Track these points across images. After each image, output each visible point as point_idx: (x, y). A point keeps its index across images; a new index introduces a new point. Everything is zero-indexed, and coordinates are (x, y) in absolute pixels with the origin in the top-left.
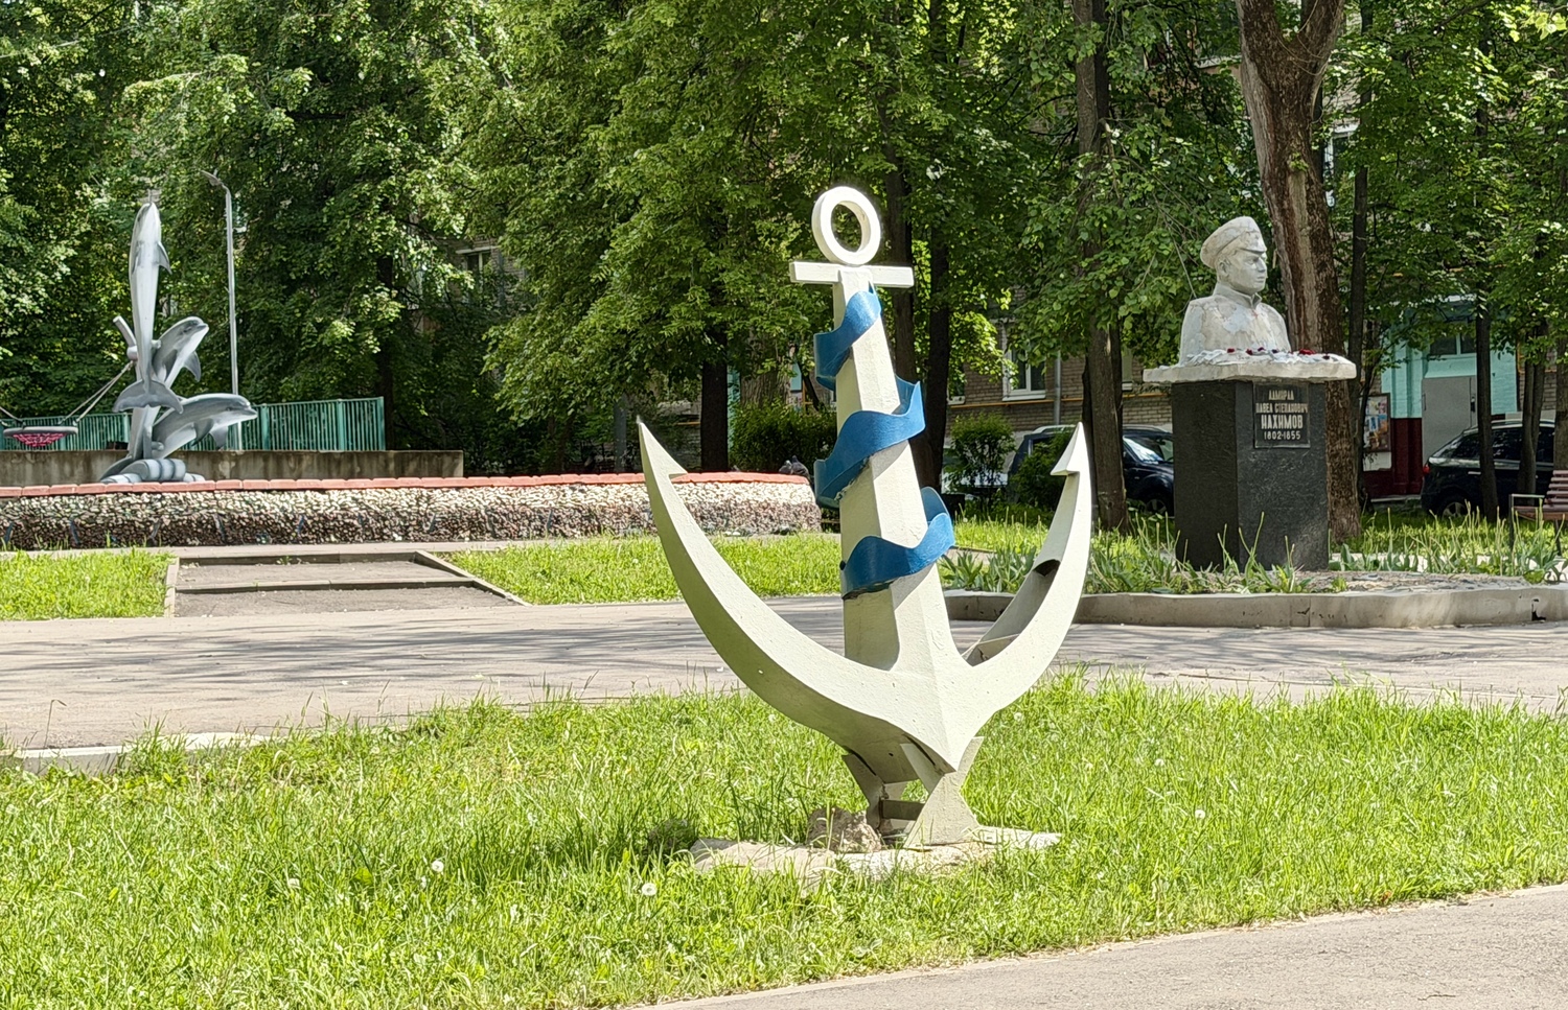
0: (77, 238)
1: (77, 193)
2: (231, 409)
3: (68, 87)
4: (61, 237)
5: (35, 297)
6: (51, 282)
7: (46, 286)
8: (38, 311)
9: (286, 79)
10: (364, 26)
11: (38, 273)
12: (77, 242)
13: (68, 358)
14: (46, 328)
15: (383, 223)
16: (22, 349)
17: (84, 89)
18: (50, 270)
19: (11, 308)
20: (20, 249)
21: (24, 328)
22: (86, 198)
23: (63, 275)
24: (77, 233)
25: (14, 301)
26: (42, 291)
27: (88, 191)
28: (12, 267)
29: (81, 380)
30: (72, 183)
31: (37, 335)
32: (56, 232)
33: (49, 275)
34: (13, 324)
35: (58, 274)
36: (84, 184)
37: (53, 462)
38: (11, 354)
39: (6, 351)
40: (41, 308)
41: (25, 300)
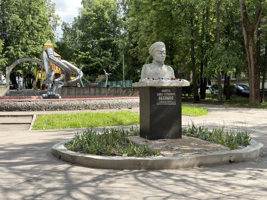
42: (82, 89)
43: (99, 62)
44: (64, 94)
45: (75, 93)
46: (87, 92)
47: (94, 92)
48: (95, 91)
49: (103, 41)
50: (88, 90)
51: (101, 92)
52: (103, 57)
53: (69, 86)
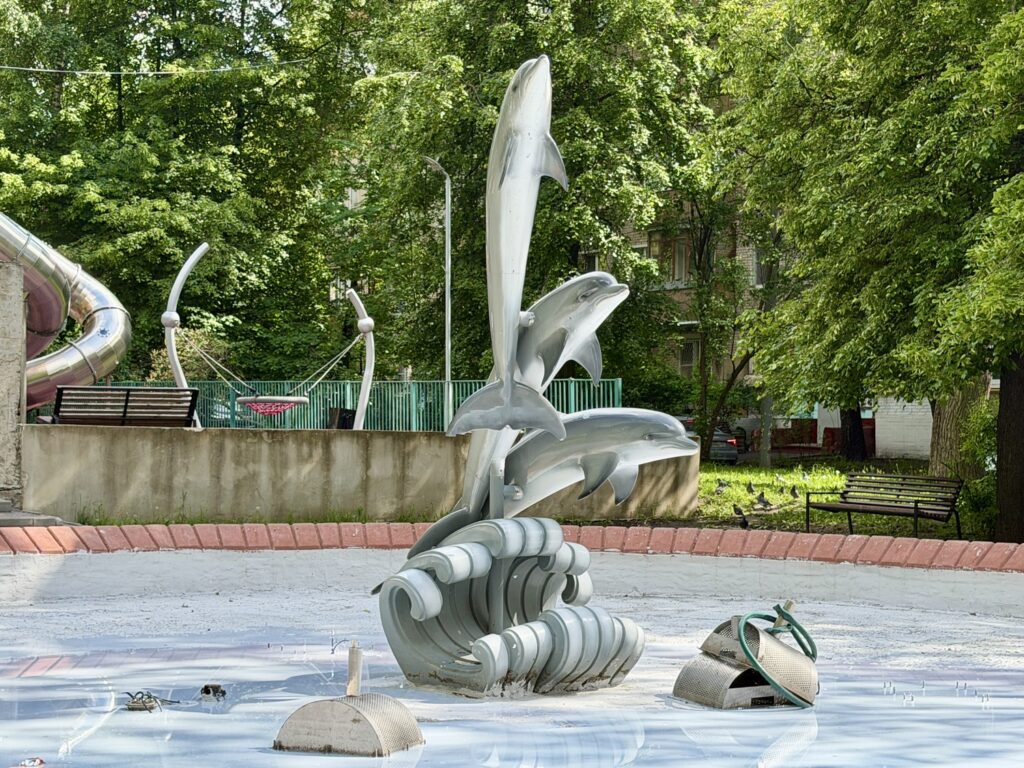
0: (296, 229)
1: (298, 193)
2: (651, 437)
3: (293, 106)
4: (283, 228)
5: (261, 275)
6: (274, 264)
7: (270, 266)
8: (263, 287)
9: (497, 80)
10: (566, 34)
11: (264, 256)
12: (296, 233)
13: (286, 326)
14: (268, 301)
15: (580, 213)
16: (249, 319)
17: (306, 106)
18: (273, 255)
19: (242, 285)
20: (251, 235)
21: (252, 301)
22: (304, 197)
23: (283, 259)
24: (296, 225)
25: (245, 279)
26: (267, 271)
27: (306, 191)
28: (244, 250)
29: (297, 346)
30: (292, 186)
31: (263, 308)
32: (279, 224)
33: (274, 259)
34: (243, 297)
35: (279, 258)
36: (303, 186)
37: (290, 443)
38: (240, 322)
39: (237, 319)
40: (266, 285)
41: (253, 278)
42: (265, 448)
43: (157, 232)
44: (127, 486)
45: (217, 477)
46: (307, 468)
47: (359, 470)
48: (367, 465)
49: (179, 80)
50: (318, 453)
51: (410, 473)
52: (184, 198)
53: (132, 413)
